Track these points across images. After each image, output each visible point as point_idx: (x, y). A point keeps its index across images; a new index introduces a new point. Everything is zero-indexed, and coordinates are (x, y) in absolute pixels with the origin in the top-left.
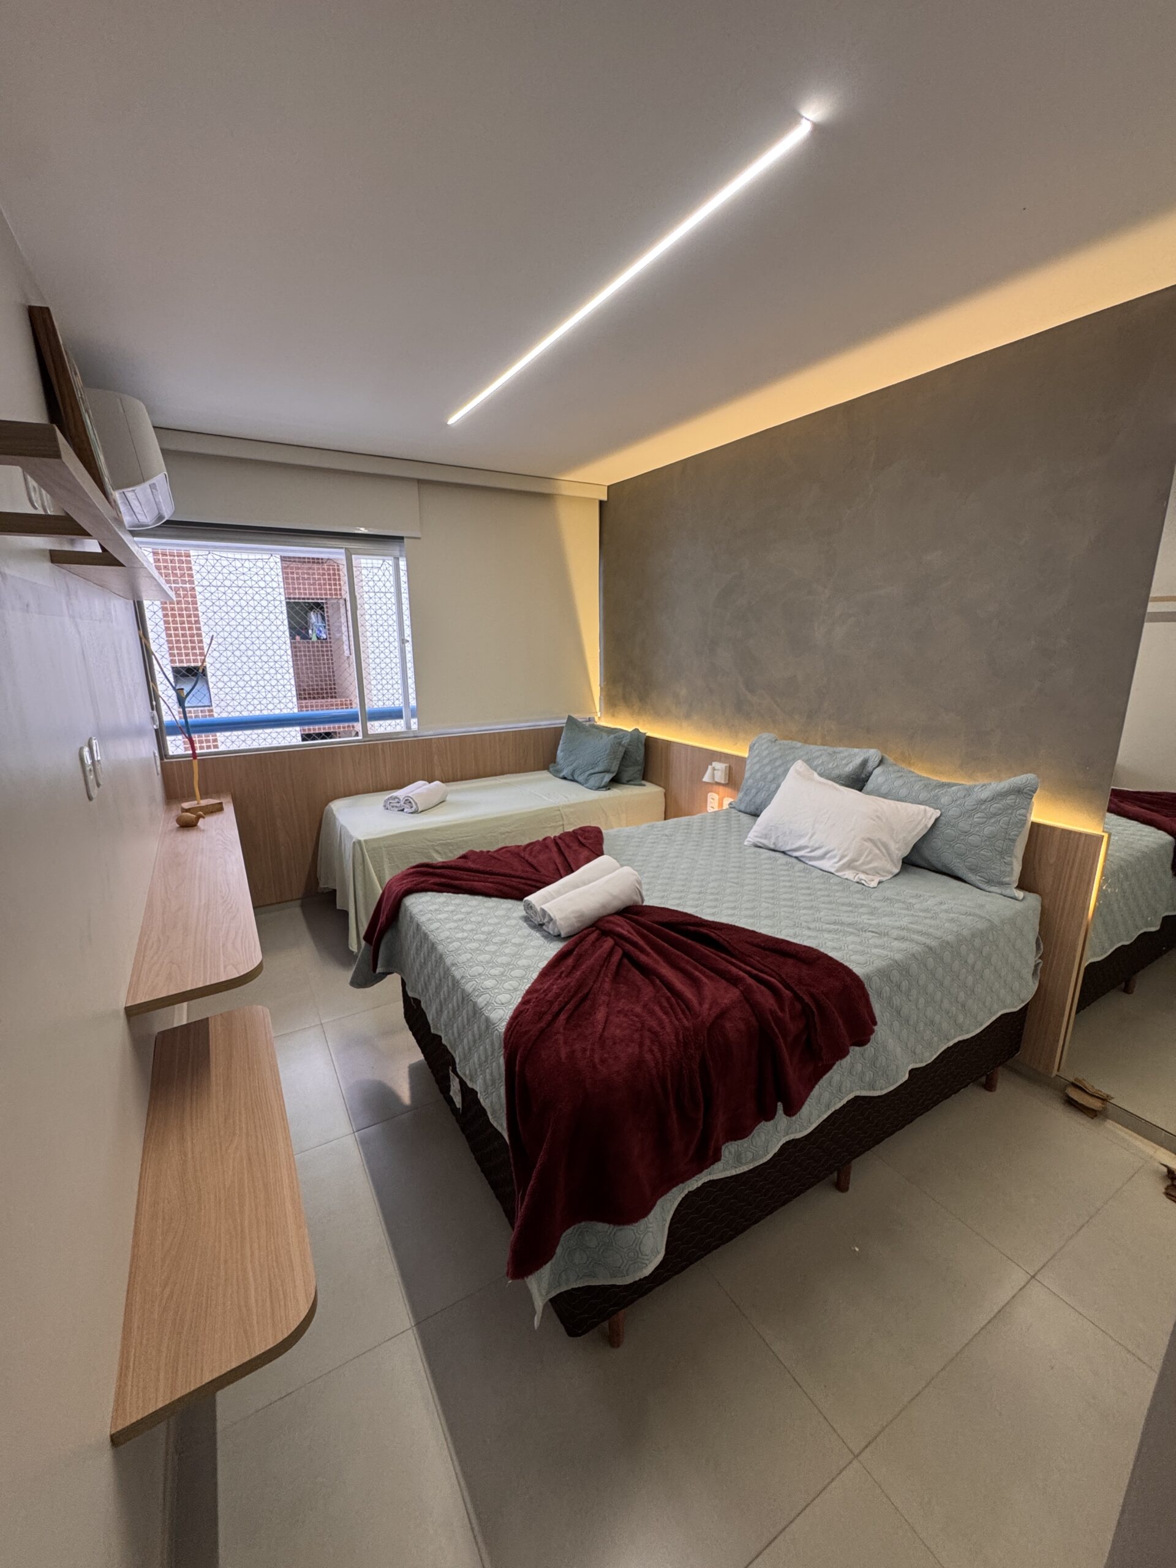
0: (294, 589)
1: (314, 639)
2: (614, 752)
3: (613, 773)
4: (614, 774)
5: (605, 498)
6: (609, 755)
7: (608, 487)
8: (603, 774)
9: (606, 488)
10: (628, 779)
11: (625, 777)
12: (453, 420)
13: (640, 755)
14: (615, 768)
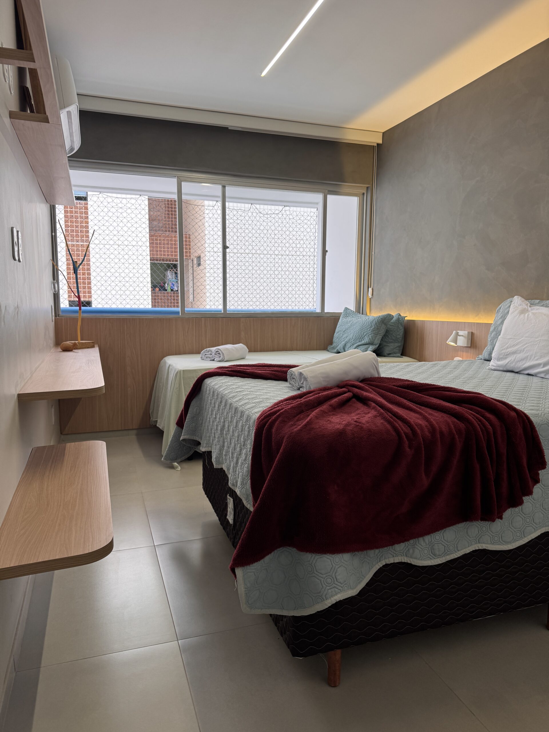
0: (157, 251)
1: (169, 290)
2: (378, 329)
3: (375, 345)
4: (377, 346)
5: (380, 142)
6: (373, 330)
7: (383, 133)
8: (367, 346)
9: (382, 134)
10: (388, 352)
11: (387, 350)
12: (264, 74)
13: (400, 333)
14: (377, 341)
